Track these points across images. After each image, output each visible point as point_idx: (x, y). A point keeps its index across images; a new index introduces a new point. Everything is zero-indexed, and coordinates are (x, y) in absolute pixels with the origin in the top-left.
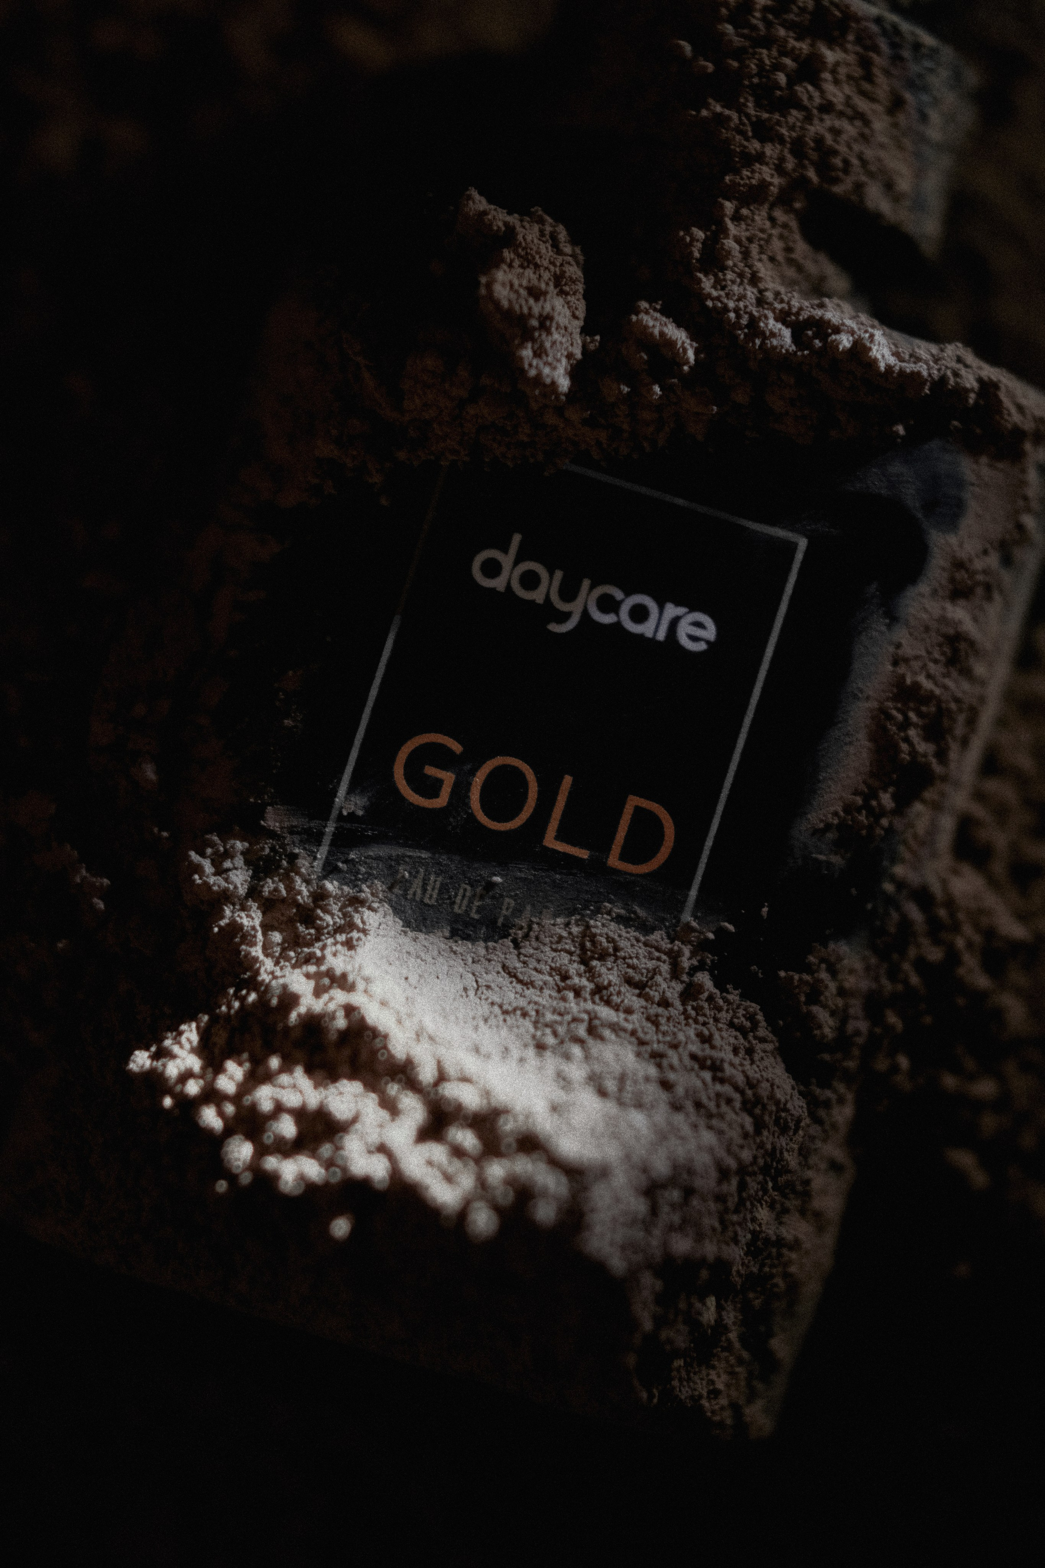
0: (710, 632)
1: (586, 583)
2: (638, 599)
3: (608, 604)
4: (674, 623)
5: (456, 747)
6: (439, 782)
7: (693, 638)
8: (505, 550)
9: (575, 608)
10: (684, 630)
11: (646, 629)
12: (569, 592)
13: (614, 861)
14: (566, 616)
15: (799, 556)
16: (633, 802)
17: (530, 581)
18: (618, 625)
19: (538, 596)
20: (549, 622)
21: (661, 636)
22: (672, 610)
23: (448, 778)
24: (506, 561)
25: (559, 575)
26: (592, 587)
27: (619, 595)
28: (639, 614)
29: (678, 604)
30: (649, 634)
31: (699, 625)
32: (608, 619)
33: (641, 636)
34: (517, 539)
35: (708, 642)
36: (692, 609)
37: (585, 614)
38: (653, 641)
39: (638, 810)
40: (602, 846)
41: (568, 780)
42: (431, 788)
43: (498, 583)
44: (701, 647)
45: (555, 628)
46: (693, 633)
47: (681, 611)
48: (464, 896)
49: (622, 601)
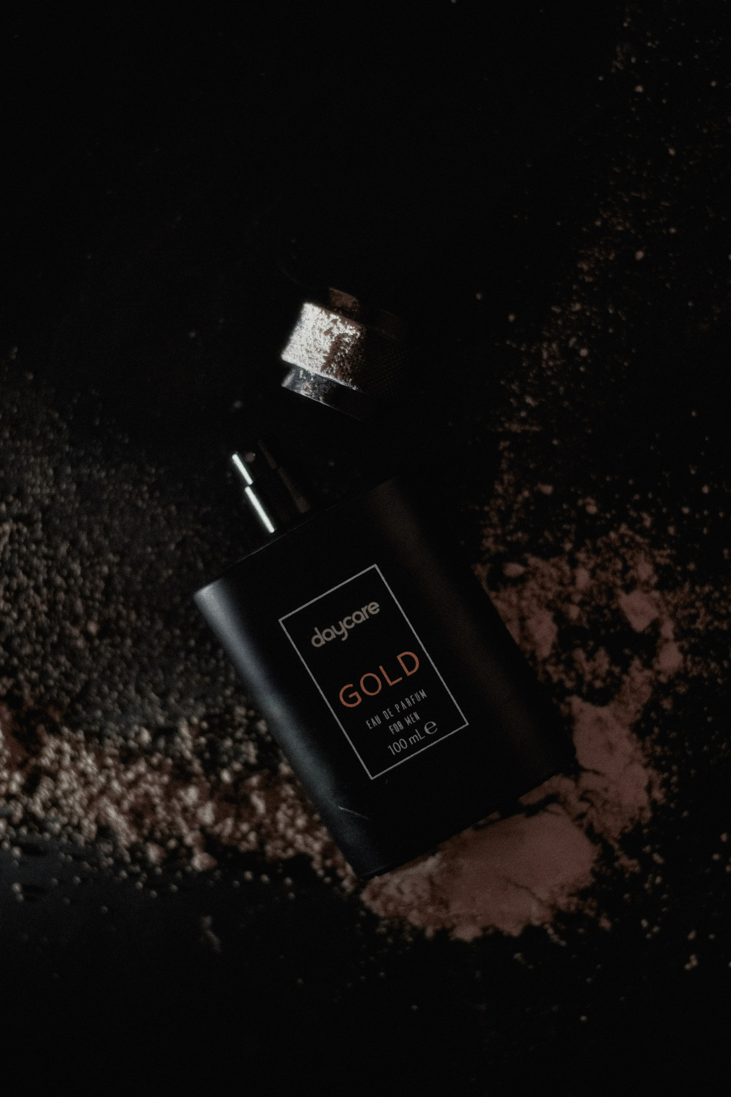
0: (377, 605)
1: (340, 623)
2: (354, 614)
3: (349, 622)
4: (367, 611)
5: (351, 685)
6: (355, 697)
7: (375, 610)
8: (316, 634)
9: (344, 630)
10: (371, 611)
11: (363, 619)
12: (339, 629)
13: (409, 674)
14: (343, 635)
15: (378, 571)
16: (399, 657)
17: (328, 635)
18: (356, 625)
19: (333, 636)
20: (341, 639)
21: (367, 617)
22: (364, 609)
23: (356, 694)
24: (319, 636)
25: (333, 627)
26: (342, 622)
27: (349, 618)
28: (358, 617)
29: (363, 607)
30: (365, 619)
31: (373, 606)
32: (353, 625)
33: (364, 622)
34: (316, 629)
35: (378, 608)
36: (368, 605)
37: (347, 629)
38: (367, 620)
39: (402, 658)
40: (404, 674)
41: (381, 668)
42: (355, 699)
43: (323, 642)
44: (378, 610)
45: (344, 639)
46: (373, 609)
47: (366, 607)
48: (386, 715)
49: (352, 619)
